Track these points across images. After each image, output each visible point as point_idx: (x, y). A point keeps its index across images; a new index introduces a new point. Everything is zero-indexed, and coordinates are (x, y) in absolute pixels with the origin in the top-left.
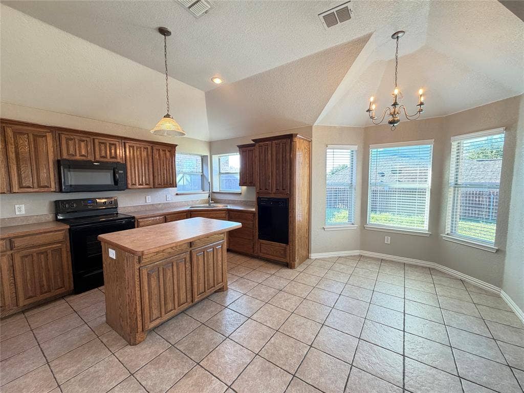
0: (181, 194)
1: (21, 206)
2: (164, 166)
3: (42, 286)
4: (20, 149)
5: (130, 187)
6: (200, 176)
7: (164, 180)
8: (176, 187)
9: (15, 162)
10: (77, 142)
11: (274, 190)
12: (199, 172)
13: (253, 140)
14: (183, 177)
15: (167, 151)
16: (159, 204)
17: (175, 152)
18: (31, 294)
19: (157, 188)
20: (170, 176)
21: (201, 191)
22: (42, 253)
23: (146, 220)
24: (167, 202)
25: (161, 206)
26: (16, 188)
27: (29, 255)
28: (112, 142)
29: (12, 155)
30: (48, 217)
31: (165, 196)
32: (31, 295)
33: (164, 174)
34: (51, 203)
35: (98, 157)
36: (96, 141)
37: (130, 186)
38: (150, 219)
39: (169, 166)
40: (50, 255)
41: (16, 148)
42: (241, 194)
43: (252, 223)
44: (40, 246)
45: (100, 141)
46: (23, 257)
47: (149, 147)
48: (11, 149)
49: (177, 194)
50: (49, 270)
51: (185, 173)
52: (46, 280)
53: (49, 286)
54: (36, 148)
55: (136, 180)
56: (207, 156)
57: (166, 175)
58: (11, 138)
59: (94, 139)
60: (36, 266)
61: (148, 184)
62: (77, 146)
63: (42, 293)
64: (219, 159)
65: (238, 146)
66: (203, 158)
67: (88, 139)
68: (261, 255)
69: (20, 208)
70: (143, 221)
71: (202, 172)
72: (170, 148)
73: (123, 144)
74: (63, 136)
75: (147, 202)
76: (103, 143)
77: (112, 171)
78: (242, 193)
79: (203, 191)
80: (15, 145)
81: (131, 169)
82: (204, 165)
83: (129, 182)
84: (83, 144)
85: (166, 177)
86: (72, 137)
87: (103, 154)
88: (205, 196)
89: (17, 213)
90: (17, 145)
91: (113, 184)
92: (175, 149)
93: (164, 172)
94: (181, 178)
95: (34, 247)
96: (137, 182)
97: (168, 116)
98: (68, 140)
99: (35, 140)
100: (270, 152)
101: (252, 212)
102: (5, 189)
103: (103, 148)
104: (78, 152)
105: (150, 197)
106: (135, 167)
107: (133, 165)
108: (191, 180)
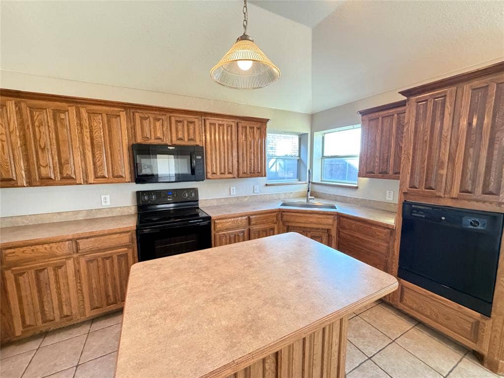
0: (271, 185)
1: (106, 196)
2: (251, 148)
3: (108, 296)
4: (94, 132)
5: (211, 177)
6: (297, 161)
7: (250, 168)
8: (265, 176)
9: (90, 148)
10: (152, 121)
11: (455, 192)
12: (295, 156)
13: (403, 93)
14: (276, 161)
15: (255, 128)
16: (245, 197)
17: (265, 130)
18: (97, 304)
19: (241, 177)
20: (258, 162)
21: (296, 181)
22: (107, 258)
23: (224, 221)
24: (254, 194)
25: (246, 199)
26: (91, 179)
27: (95, 260)
28: (190, 120)
29: (88, 141)
30: (131, 210)
31: (252, 187)
32: (97, 306)
33: (250, 159)
34: (133, 193)
35: (174, 139)
36: (173, 119)
37: (209, 175)
38: (230, 220)
39: (257, 148)
40: (116, 261)
41: (91, 132)
42: (357, 188)
43: (386, 245)
44: (106, 249)
45: (178, 119)
46: (88, 261)
47: (233, 124)
48: (87, 134)
49: (267, 185)
50: (114, 278)
51: (278, 158)
52: (112, 290)
53: (115, 297)
54: (110, 131)
55: (216, 168)
56: (307, 134)
57: (253, 161)
58: (86, 120)
59: (170, 117)
60: (101, 273)
61: (231, 173)
62: (152, 126)
63: (108, 305)
64: (323, 138)
65: (361, 113)
66: (302, 138)
67: (163, 117)
68: (401, 306)
69: (105, 198)
70: (220, 223)
71: (299, 156)
72: (259, 124)
73: (203, 121)
74: (137, 114)
75: (232, 194)
76: (180, 122)
77: (189, 157)
78: (360, 187)
79: (300, 180)
80: (89, 128)
81: (211, 154)
82: (302, 147)
83: (209, 170)
84: (158, 124)
85: (253, 164)
86: (146, 116)
87: (180, 136)
88: (303, 187)
89: (104, 204)
90: (91, 128)
91: (190, 173)
92: (266, 125)
93: (250, 157)
94: (274, 164)
95: (99, 250)
96: (218, 170)
97: (244, 37)
98: (142, 119)
99: (109, 121)
100: (448, 110)
101: (386, 227)
102: (82, 180)
103: (180, 127)
104: (152, 133)
105: (234, 188)
106: (216, 151)
107: (214, 147)
108: (285, 166)
